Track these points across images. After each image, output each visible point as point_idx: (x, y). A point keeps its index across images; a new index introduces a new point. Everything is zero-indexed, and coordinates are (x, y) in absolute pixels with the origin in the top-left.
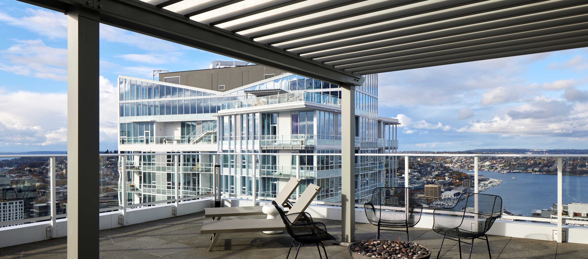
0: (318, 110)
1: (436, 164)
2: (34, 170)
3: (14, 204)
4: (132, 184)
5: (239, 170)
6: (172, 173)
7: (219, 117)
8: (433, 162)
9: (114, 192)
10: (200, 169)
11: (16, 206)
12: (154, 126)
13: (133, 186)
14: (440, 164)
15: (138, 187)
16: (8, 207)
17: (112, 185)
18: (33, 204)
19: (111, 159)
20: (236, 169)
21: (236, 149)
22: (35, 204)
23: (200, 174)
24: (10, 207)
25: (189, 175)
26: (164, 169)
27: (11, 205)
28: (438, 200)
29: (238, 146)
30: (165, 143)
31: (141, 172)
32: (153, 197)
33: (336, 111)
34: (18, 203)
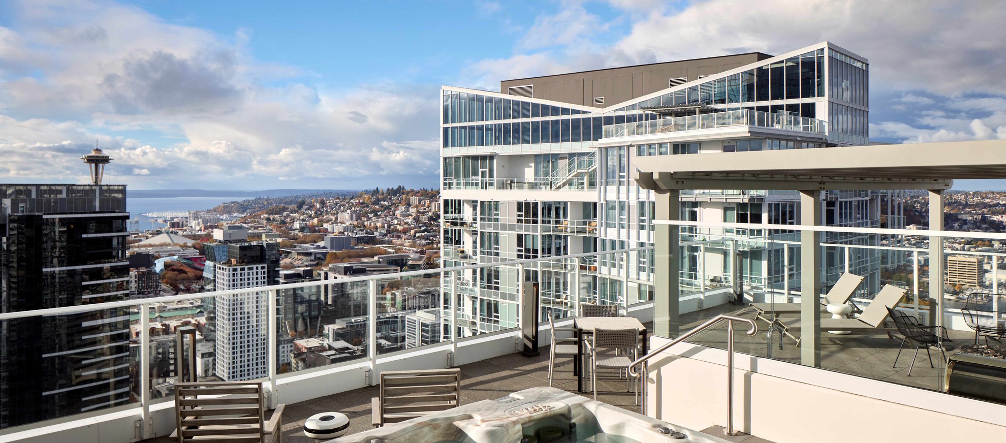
0: (769, 138)
1: (972, 215)
2: (273, 218)
3: (255, 270)
4: (462, 249)
5: (634, 232)
6: (526, 235)
7: (600, 149)
8: (965, 212)
9: (387, 255)
10: (569, 229)
11: (257, 273)
12: (495, 161)
13: (462, 252)
14: (980, 217)
15: (471, 253)
16: (246, 274)
17: (385, 244)
18: (279, 271)
19: (382, 203)
20: (629, 231)
21: (628, 199)
22: (282, 270)
23: (569, 238)
24: (249, 274)
25: (550, 236)
26: (512, 228)
27: (251, 272)
28: (978, 287)
29: (633, 195)
30: (511, 188)
31: (477, 231)
32: (495, 269)
33: (799, 139)
34: (259, 268)
